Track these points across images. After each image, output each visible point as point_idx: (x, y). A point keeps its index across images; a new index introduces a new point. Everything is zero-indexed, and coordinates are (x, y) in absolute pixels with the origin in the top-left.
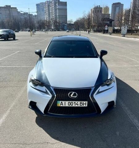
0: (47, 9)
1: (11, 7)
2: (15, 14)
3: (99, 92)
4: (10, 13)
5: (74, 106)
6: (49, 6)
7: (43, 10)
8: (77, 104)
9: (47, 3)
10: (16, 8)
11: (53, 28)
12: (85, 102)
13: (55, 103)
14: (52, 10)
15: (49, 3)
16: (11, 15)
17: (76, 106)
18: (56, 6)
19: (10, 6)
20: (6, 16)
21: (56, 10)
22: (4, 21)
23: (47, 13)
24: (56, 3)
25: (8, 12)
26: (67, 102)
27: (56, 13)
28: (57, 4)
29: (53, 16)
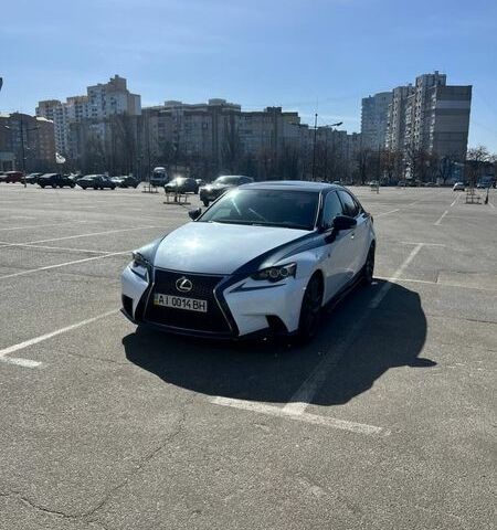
0: (395, 112)
1: (283, 111)
2: (289, 133)
3: (240, 289)
4: (276, 130)
5: (182, 307)
6: (403, 103)
7: (383, 117)
8: (189, 304)
9: (397, 93)
10: (296, 114)
11: (408, 175)
12: (202, 302)
13: (152, 298)
14: (413, 117)
15: (405, 94)
16: (279, 135)
17: (187, 308)
18: (431, 101)
19: (280, 109)
20: (265, 139)
21: (426, 114)
22: (254, 153)
23: (394, 126)
24: (432, 91)
25: (271, 127)
26: (171, 297)
27: (425, 126)
28: (434, 96)
29: (414, 135)
